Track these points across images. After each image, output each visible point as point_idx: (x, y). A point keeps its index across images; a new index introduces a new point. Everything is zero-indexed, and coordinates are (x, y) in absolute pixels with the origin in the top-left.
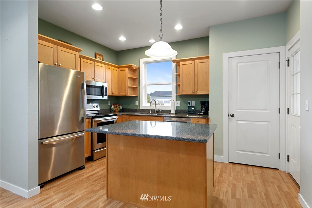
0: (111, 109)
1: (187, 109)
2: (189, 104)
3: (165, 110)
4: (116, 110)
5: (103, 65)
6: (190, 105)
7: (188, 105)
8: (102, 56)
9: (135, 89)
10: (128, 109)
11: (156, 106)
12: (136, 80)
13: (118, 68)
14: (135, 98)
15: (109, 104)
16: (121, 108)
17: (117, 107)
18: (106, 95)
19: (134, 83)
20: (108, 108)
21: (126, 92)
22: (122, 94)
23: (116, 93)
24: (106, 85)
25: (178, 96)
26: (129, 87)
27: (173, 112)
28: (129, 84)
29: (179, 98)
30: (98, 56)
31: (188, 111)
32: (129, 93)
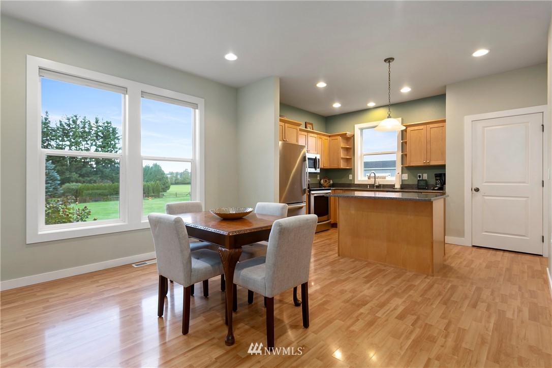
0: (320, 183)
1: (416, 183)
2: (420, 177)
3: (387, 185)
4: (325, 184)
5: (316, 136)
6: (421, 179)
7: (419, 179)
8: (312, 124)
9: (349, 160)
10: (341, 184)
11: (376, 179)
12: (350, 150)
13: (330, 136)
14: (349, 171)
15: (318, 178)
16: (331, 182)
17: (326, 181)
18: (318, 168)
19: (347, 153)
20: (317, 182)
21: (339, 164)
22: (335, 166)
23: (327, 166)
24: (318, 157)
25: (405, 168)
26: (342, 158)
27: (398, 186)
28: (342, 154)
29: (405, 170)
30: (308, 126)
31: (418, 186)
32: (342, 165)
